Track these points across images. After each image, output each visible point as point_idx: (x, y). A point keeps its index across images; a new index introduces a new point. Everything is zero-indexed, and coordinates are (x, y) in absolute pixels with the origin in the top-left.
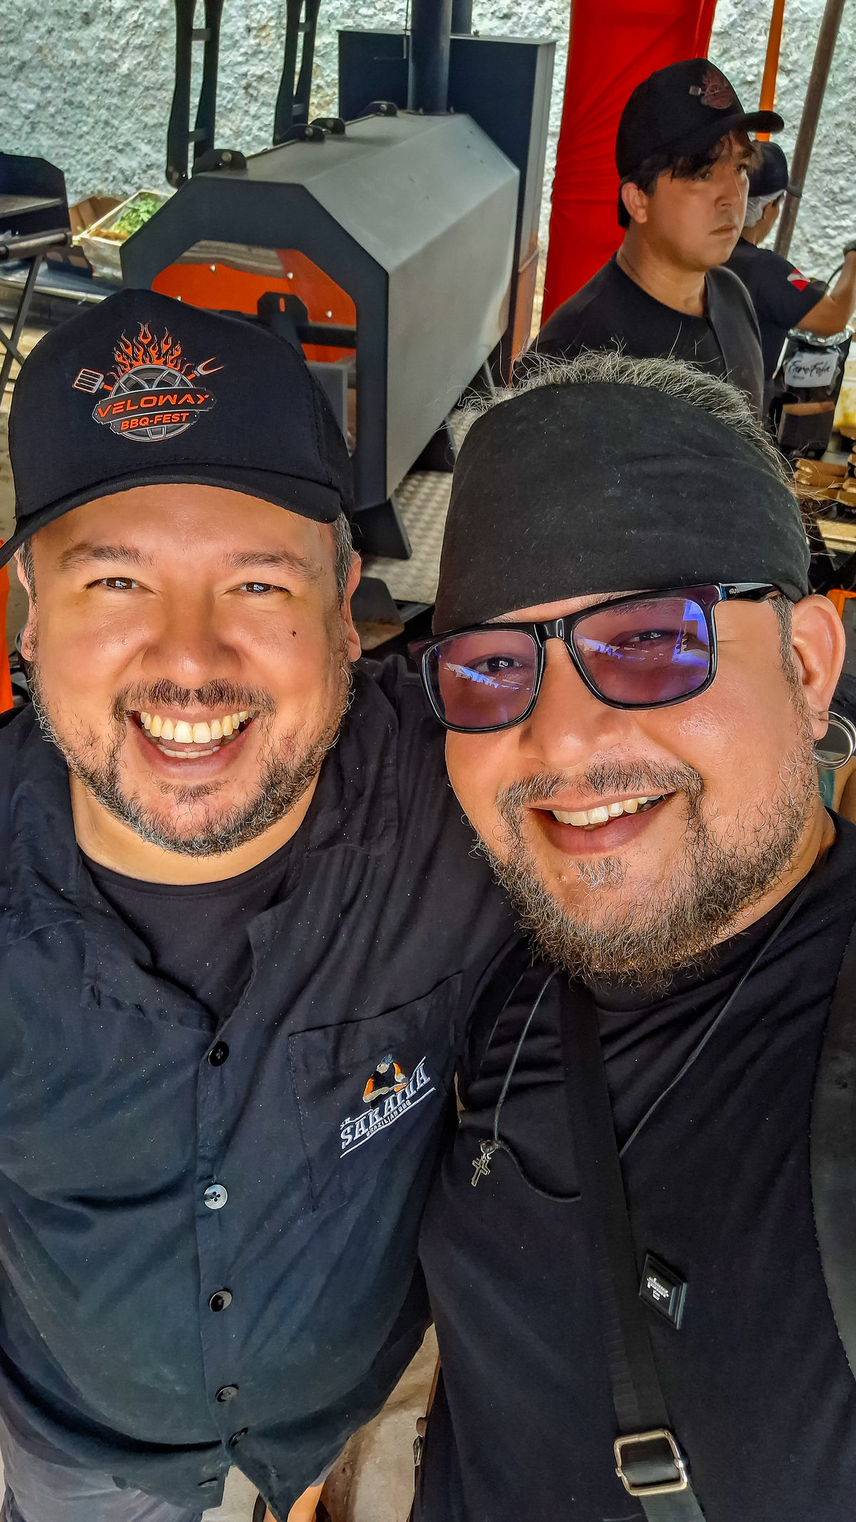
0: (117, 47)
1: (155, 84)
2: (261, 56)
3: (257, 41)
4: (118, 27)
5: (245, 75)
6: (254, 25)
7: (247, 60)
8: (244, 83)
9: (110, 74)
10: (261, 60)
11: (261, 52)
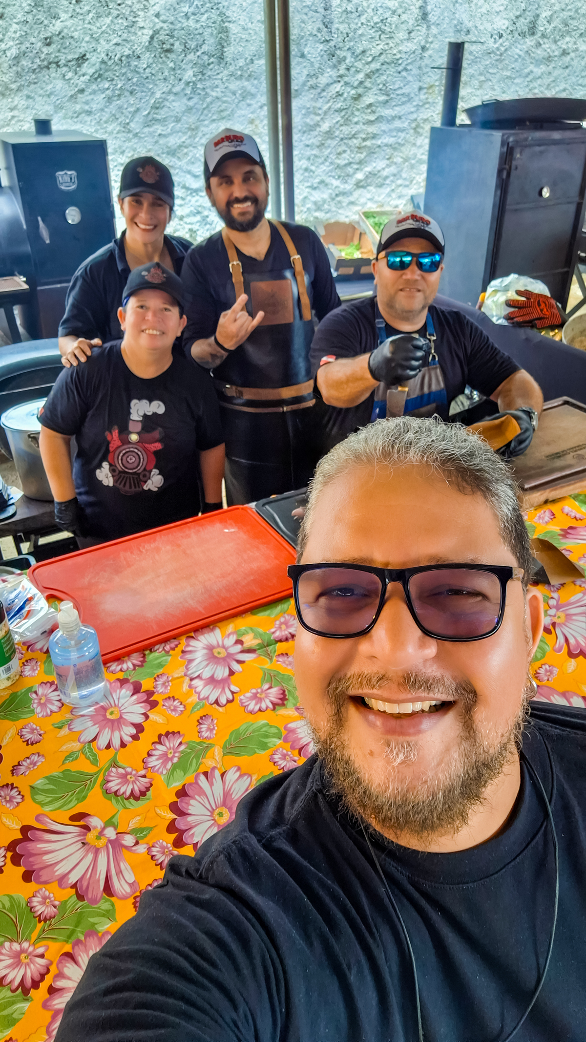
0: (320, 112)
1: (348, 135)
2: (427, 106)
3: (426, 96)
4: (321, 98)
5: (416, 120)
6: (425, 86)
7: (418, 109)
8: (414, 125)
9: (311, 133)
10: (427, 109)
11: (428, 103)
